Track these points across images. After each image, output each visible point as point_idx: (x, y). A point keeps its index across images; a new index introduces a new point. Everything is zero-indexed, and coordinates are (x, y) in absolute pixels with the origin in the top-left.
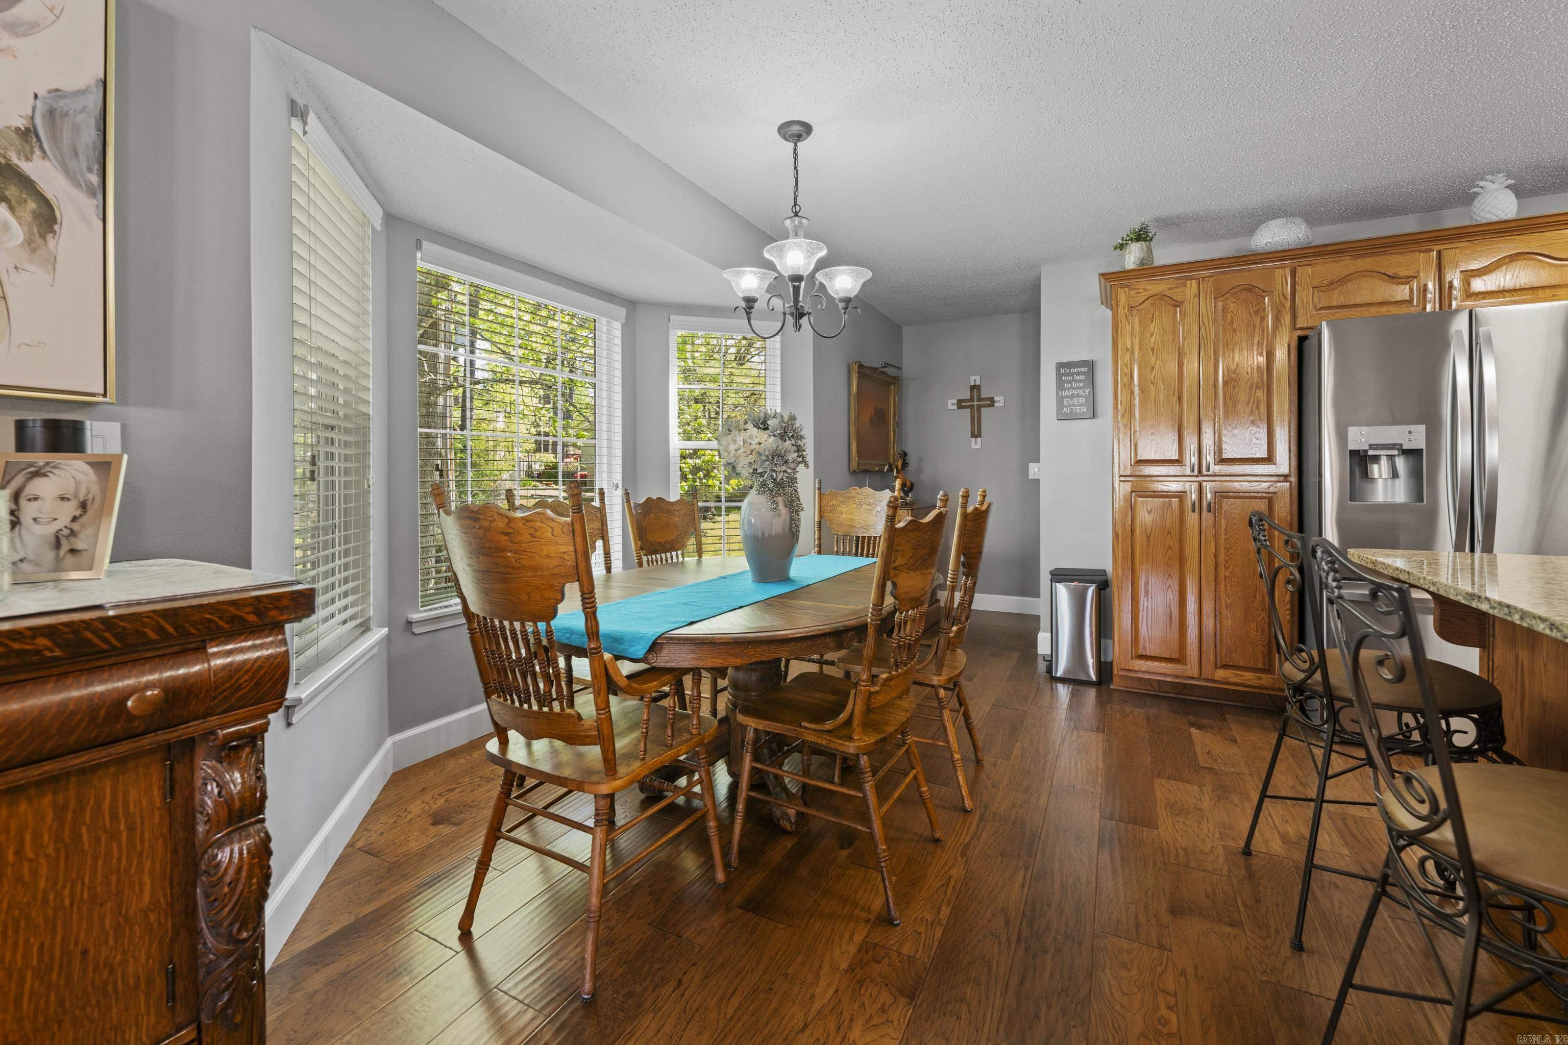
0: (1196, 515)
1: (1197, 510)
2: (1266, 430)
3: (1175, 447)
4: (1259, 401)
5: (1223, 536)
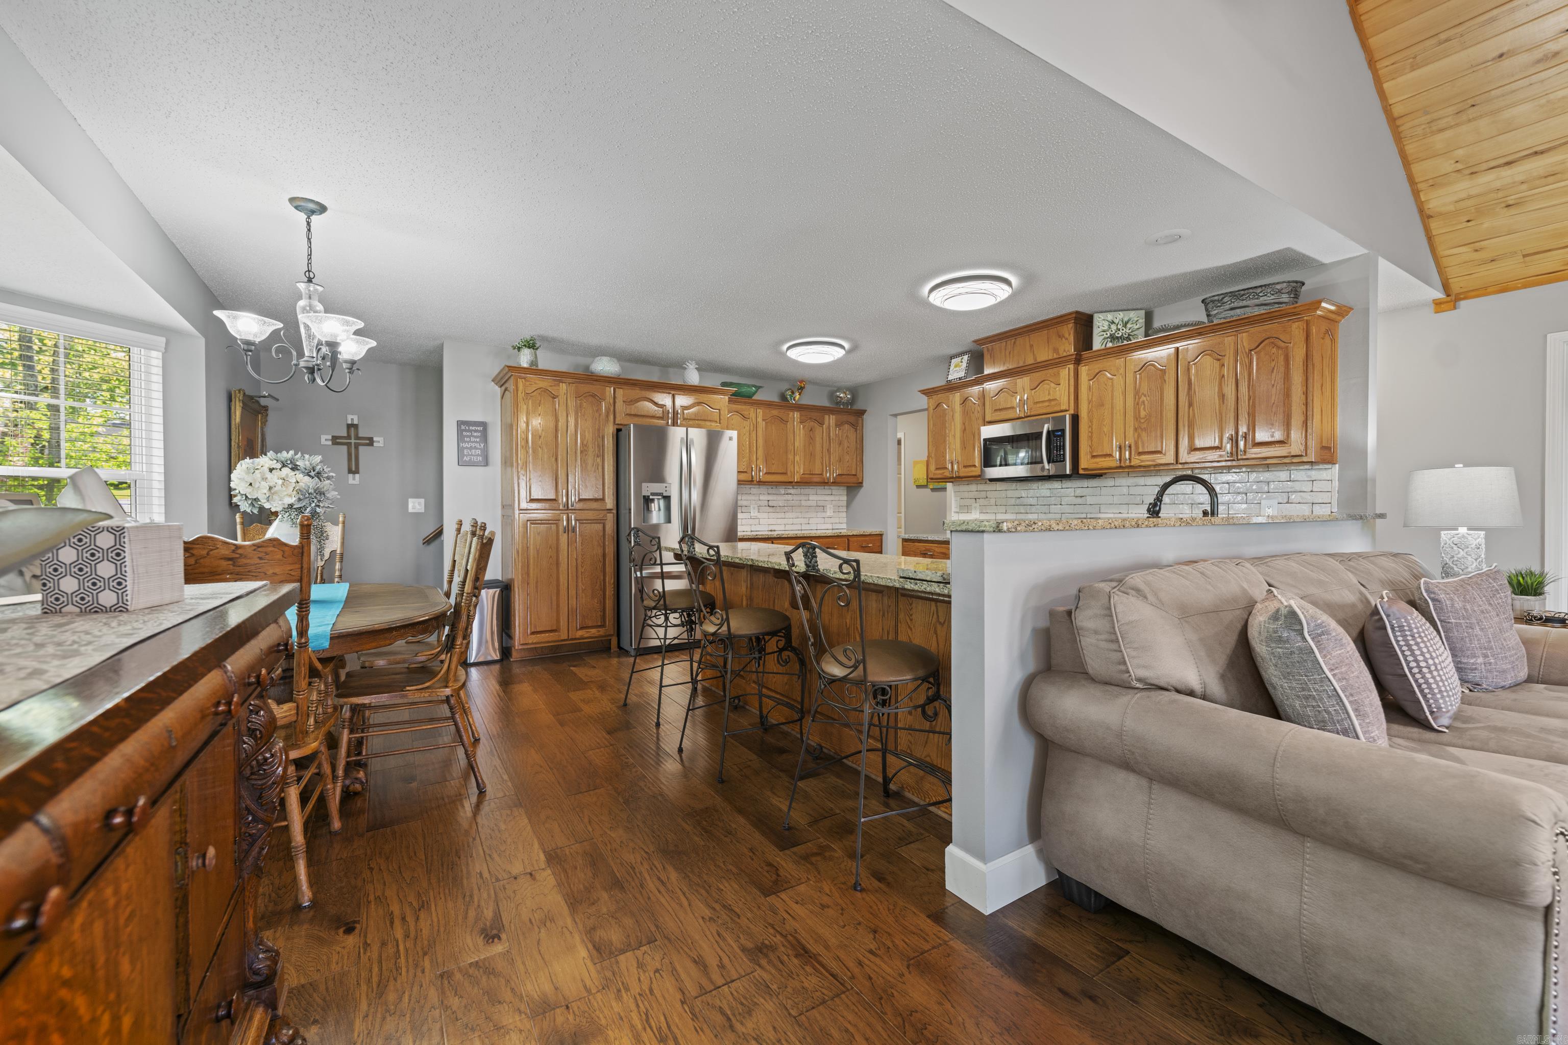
0: (566, 535)
1: (566, 532)
2: (601, 483)
3: (553, 491)
5: (580, 548)
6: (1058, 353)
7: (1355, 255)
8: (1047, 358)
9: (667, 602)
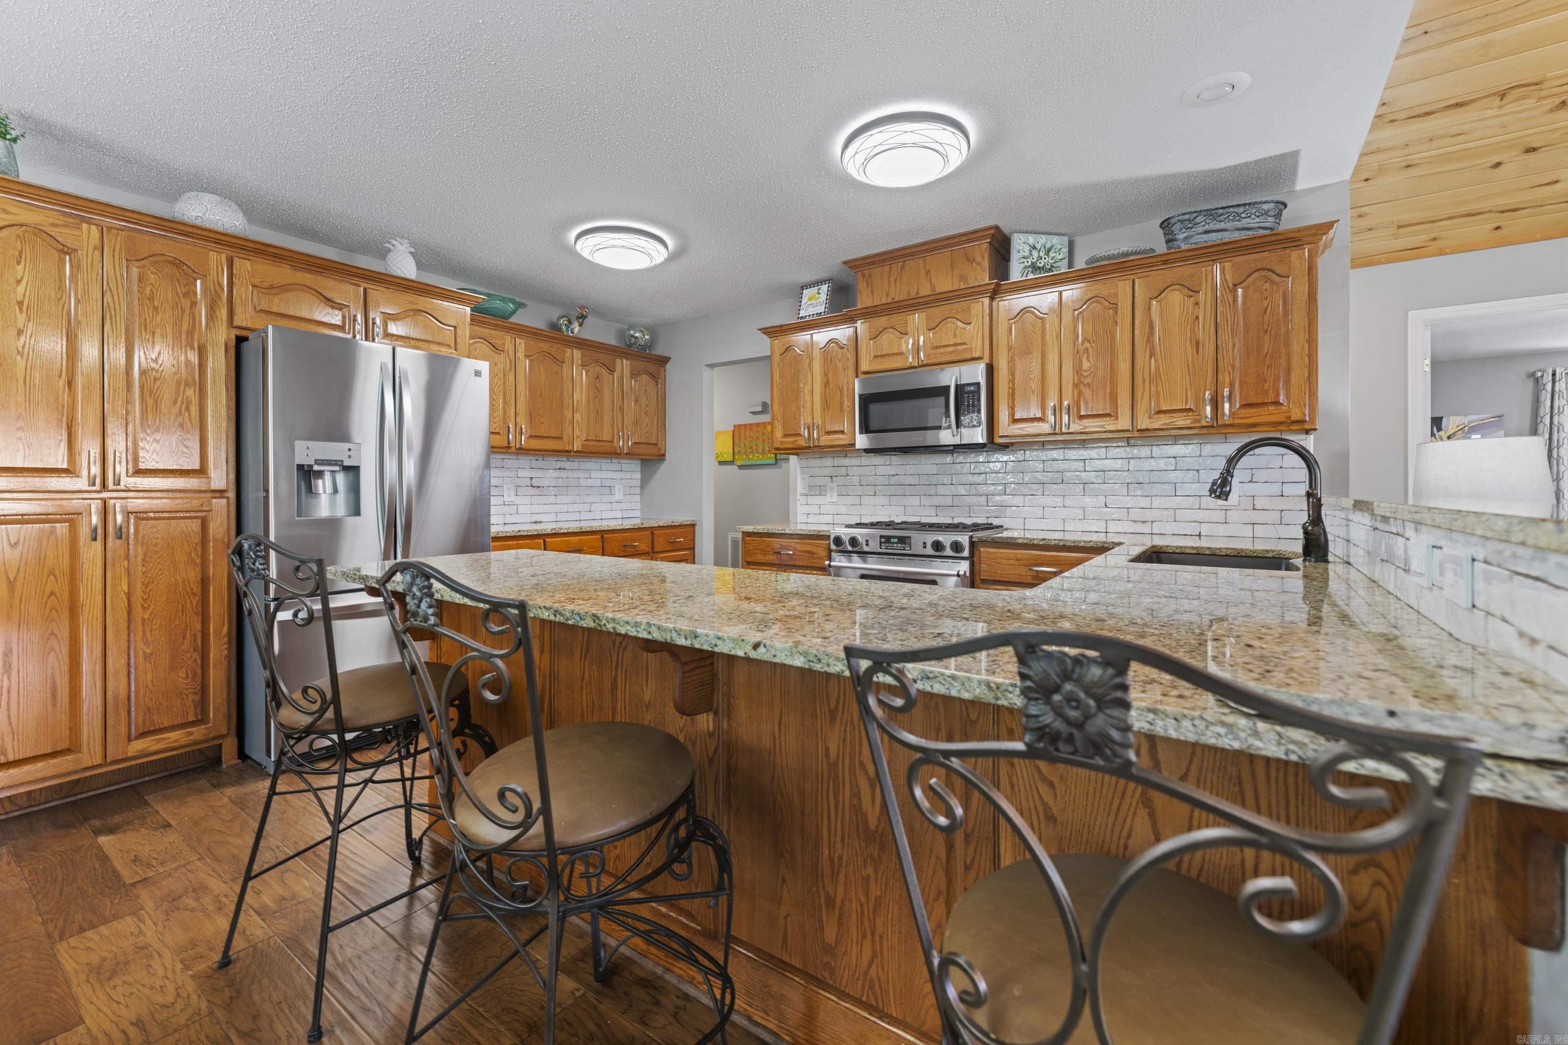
0: (99, 544)
1: (99, 537)
2: (197, 437)
3: (63, 449)
4: (189, 402)
5: (140, 568)
6: (966, 282)
7: (1332, 181)
8: (950, 289)
9: (345, 713)
